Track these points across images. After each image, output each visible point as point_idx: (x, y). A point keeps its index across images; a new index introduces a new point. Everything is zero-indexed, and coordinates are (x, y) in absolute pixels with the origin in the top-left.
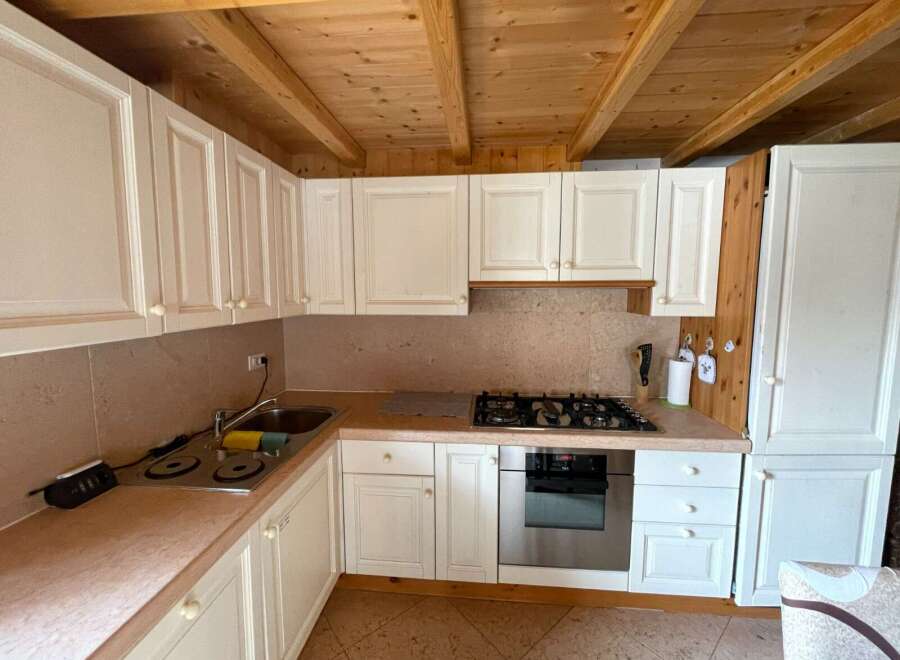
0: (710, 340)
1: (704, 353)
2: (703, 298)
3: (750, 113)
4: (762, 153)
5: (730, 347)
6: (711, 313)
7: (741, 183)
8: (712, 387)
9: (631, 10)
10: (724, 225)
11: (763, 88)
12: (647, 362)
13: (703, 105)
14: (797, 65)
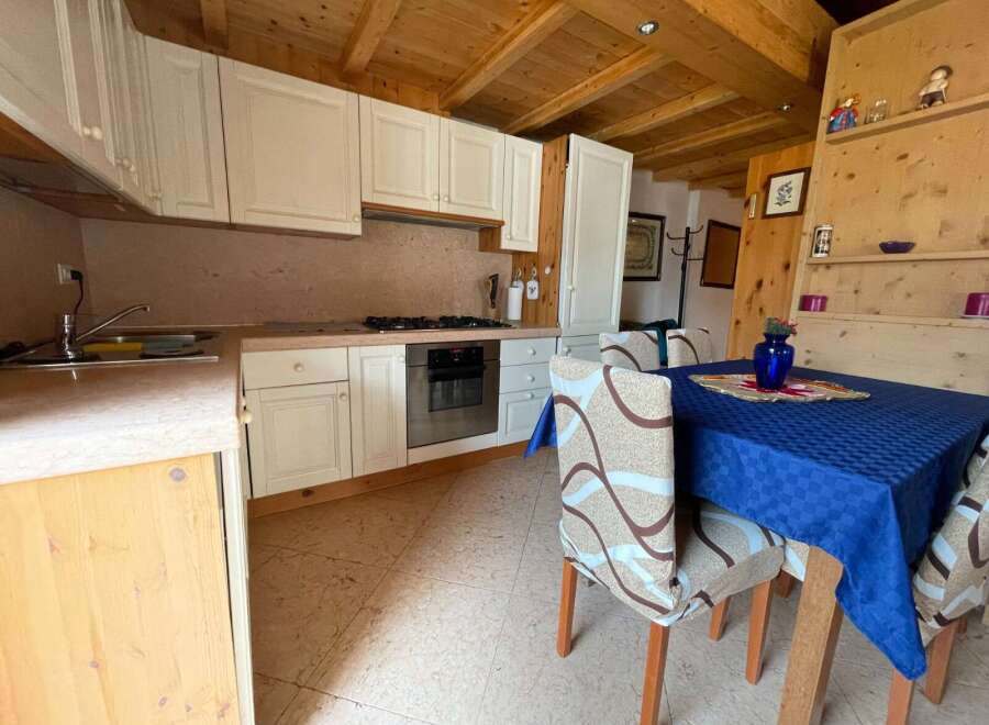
0: (535, 269)
1: (530, 280)
2: (531, 239)
3: (563, 106)
4: (565, 137)
5: (548, 271)
6: (534, 249)
7: (553, 157)
8: (537, 301)
9: (524, 4)
10: (542, 187)
11: (571, 91)
12: (494, 290)
13: (535, 91)
14: (589, 81)
